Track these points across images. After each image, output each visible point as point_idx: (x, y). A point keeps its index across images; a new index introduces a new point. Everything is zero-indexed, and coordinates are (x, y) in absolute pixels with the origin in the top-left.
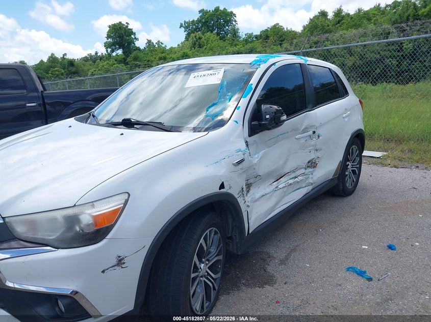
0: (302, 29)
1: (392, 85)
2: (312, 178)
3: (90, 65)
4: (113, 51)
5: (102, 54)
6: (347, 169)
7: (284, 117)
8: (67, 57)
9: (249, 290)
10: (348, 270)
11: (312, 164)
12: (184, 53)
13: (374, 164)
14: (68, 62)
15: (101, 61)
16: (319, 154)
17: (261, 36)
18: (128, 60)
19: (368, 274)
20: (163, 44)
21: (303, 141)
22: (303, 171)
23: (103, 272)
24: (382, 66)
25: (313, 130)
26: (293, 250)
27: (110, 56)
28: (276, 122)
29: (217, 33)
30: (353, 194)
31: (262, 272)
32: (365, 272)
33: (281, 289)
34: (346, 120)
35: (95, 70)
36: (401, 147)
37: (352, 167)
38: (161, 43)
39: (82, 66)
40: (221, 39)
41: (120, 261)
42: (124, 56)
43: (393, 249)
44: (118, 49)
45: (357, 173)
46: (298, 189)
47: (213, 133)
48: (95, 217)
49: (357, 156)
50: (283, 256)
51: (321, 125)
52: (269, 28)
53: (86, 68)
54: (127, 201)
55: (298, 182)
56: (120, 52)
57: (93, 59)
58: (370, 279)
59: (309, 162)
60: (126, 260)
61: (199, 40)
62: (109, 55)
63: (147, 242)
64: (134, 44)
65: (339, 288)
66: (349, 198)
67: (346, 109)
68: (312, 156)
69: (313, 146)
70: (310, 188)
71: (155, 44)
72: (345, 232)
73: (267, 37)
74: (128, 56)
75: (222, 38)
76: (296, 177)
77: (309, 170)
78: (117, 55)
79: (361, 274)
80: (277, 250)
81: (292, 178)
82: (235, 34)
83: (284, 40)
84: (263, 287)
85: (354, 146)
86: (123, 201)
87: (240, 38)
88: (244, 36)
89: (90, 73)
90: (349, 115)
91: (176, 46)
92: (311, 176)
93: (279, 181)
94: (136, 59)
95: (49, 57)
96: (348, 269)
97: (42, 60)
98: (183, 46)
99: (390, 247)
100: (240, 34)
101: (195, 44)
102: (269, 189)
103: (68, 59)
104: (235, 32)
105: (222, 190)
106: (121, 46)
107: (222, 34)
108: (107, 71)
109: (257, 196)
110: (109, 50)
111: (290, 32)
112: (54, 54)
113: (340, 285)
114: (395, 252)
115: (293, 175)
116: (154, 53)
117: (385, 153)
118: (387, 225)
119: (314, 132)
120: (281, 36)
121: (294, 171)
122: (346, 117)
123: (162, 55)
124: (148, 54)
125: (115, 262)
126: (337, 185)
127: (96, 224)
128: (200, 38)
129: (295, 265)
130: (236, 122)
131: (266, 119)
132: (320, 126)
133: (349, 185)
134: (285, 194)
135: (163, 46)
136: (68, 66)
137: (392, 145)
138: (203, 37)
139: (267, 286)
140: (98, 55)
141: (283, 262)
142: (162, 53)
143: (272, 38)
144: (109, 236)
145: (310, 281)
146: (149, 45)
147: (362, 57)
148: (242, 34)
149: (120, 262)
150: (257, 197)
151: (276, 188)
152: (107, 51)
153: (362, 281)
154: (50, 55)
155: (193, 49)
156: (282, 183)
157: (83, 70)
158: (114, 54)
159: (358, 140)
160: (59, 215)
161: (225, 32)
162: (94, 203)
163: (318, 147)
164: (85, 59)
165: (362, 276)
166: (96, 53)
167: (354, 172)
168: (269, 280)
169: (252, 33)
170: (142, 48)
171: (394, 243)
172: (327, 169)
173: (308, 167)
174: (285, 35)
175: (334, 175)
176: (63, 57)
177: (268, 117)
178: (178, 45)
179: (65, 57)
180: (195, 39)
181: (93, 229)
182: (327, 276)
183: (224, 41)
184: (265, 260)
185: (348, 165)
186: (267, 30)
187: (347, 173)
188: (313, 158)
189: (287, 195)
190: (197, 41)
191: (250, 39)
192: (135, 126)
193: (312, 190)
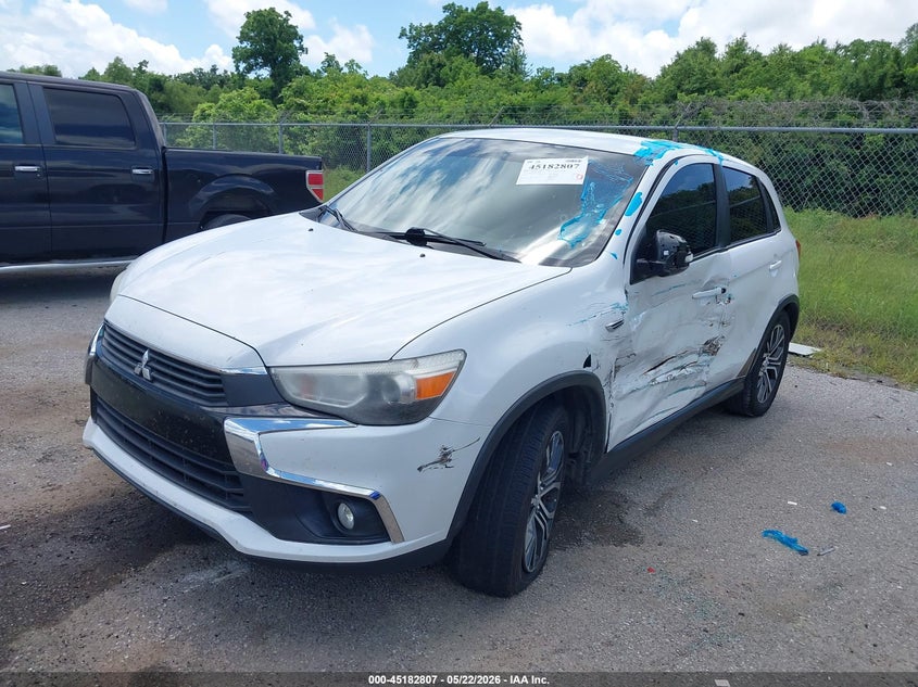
0: (660, 73)
1: (834, 213)
2: (707, 373)
3: (199, 94)
4: (249, 69)
5: (226, 72)
6: (761, 366)
7: (690, 258)
8: (147, 70)
9: (599, 547)
10: (765, 536)
11: (711, 348)
12: (407, 93)
13: (801, 366)
14: (151, 80)
15: (222, 87)
16: (725, 331)
17: (570, 77)
18: (285, 92)
19: (801, 544)
20: (360, 68)
21: (703, 303)
22: (694, 358)
23: (420, 469)
24: (817, 173)
25: (724, 287)
26: (668, 495)
27: (244, 79)
28: (678, 264)
29: (477, 58)
30: (766, 415)
31: (617, 523)
32: (795, 541)
33: (654, 552)
34: (774, 274)
35: (211, 107)
36: (849, 342)
37: (769, 365)
38: (358, 66)
39: (182, 92)
40: (484, 72)
41: (446, 455)
42: (272, 84)
43: (840, 512)
44: (261, 67)
45: (776, 377)
46: (684, 389)
47: (579, 272)
48: (419, 382)
49: (780, 345)
50: (650, 502)
51: (737, 279)
52: (589, 62)
53: (188, 99)
54: (462, 363)
55: (686, 377)
56: (265, 73)
57: (207, 82)
58: (804, 552)
59: (707, 343)
60: (453, 456)
61: (437, 70)
62: (242, 76)
63: (483, 432)
64: (297, 59)
65: (753, 559)
66: (759, 420)
67: (775, 255)
68: (714, 333)
69: (718, 315)
70: (702, 390)
71: (342, 65)
72: (755, 475)
73: (583, 82)
74: (281, 85)
75: (488, 72)
76: (683, 367)
77: (706, 357)
78: (257, 78)
79: (789, 543)
80: (639, 494)
81: (677, 368)
82: (516, 66)
83: (618, 91)
84: (623, 546)
85: (778, 326)
86: (457, 363)
87: (526, 75)
88: (534, 73)
89: (197, 112)
90: (778, 268)
91: (387, 76)
92: (706, 369)
93: (657, 369)
94: (299, 93)
95: (110, 64)
96: (766, 533)
97: (94, 70)
98: (402, 77)
99: (837, 508)
100: (527, 68)
101: (429, 76)
102: (642, 382)
103: (151, 74)
104: (516, 64)
105: (587, 369)
106: (269, 60)
107: (486, 62)
108: (238, 110)
109: (626, 390)
110: (242, 66)
111: (632, 76)
112: (121, 60)
113: (753, 556)
114: (845, 516)
115: (679, 363)
116: (339, 85)
117: (819, 350)
118: (830, 473)
119: (724, 291)
120: (614, 83)
121: (681, 357)
122: (774, 269)
123: (358, 91)
124: (327, 85)
125: (437, 456)
126: (742, 394)
127: (419, 392)
128: (440, 66)
129: (673, 519)
130: (615, 256)
131: (664, 257)
132: (734, 281)
133: (761, 396)
134: (665, 395)
135: (361, 72)
136: (150, 89)
137: (833, 335)
138: (448, 63)
139: (628, 545)
140: (218, 73)
141: (652, 511)
142: (359, 87)
143: (592, 83)
144: (435, 414)
145: (702, 544)
146: (329, 65)
147: (777, 151)
148: (532, 68)
149: (445, 458)
150: (624, 393)
151: (654, 380)
152: (237, 68)
153: (790, 554)
154: (112, 61)
155: (423, 85)
156: (662, 374)
157: (182, 103)
158: (252, 76)
159: (788, 314)
160: (361, 371)
161: (495, 60)
162: (420, 361)
163: (726, 319)
164: (189, 79)
165: (790, 546)
166: (214, 69)
167: (771, 373)
168: (631, 537)
169: (553, 69)
170: (313, 70)
171: (843, 501)
172: (732, 361)
173: (704, 352)
174: (621, 82)
175: (741, 374)
176: (140, 68)
177: (666, 253)
178: (391, 74)
179: (144, 68)
180: (429, 66)
181: (414, 399)
182: (730, 540)
183: (492, 78)
184: (618, 506)
185: (764, 359)
186: (583, 67)
187: (761, 374)
188: (714, 336)
189: (666, 398)
190: (433, 70)
191: (546, 80)
192: (428, 244)
193: (704, 394)
